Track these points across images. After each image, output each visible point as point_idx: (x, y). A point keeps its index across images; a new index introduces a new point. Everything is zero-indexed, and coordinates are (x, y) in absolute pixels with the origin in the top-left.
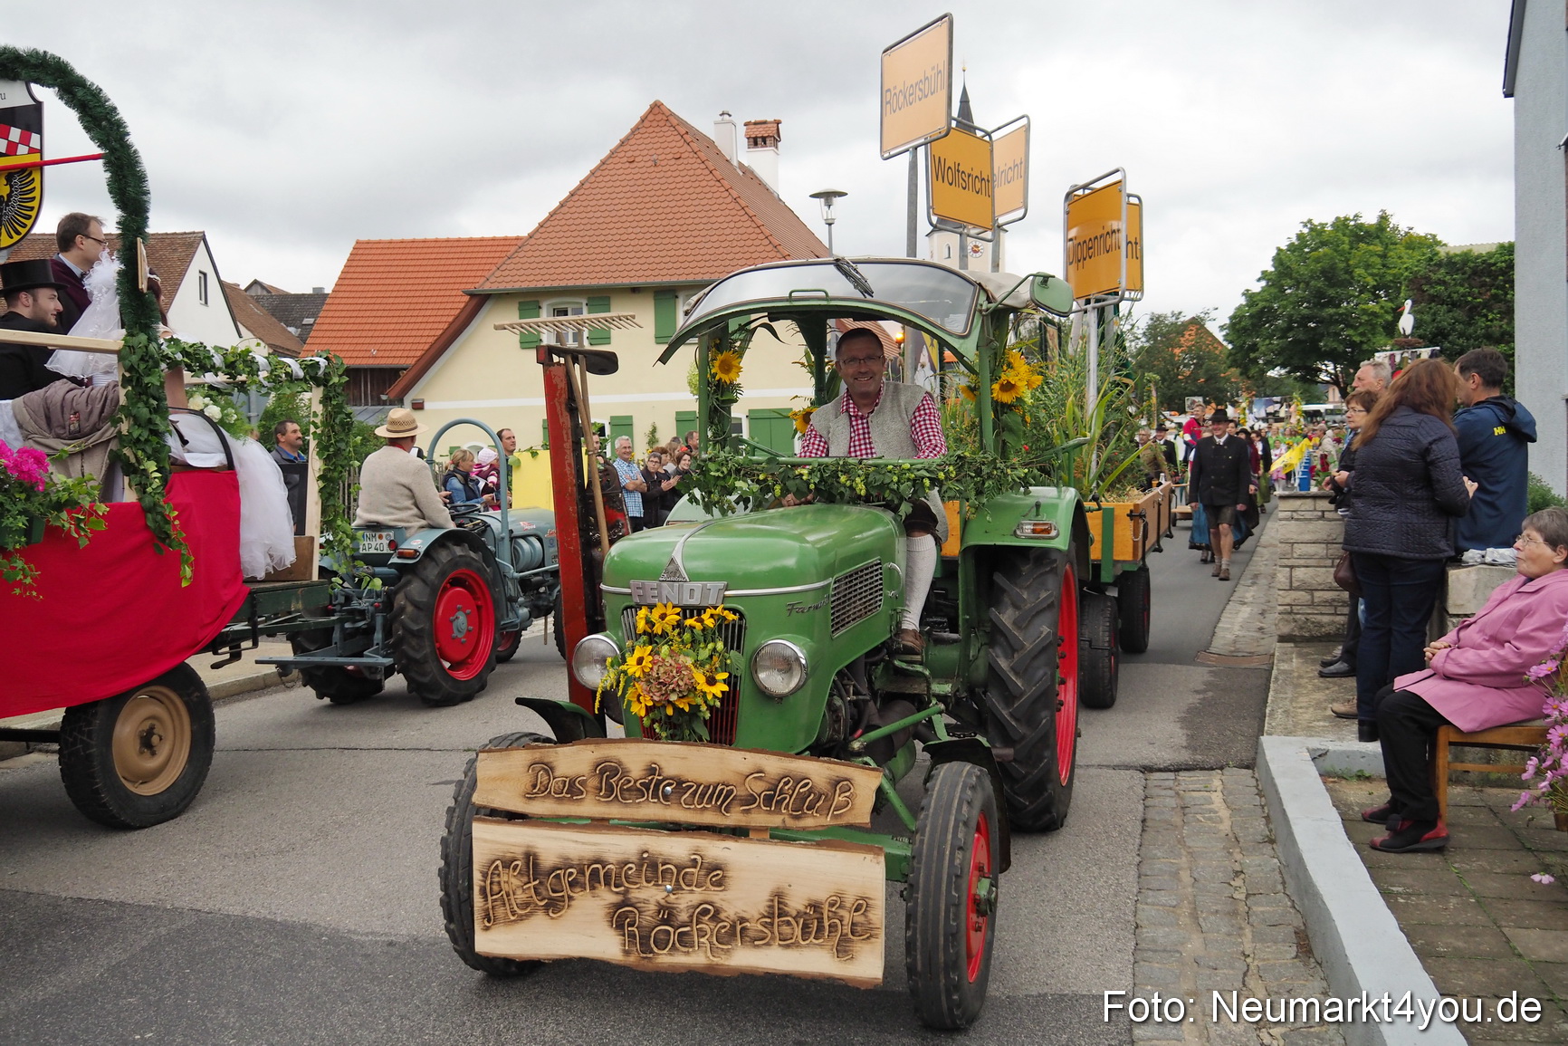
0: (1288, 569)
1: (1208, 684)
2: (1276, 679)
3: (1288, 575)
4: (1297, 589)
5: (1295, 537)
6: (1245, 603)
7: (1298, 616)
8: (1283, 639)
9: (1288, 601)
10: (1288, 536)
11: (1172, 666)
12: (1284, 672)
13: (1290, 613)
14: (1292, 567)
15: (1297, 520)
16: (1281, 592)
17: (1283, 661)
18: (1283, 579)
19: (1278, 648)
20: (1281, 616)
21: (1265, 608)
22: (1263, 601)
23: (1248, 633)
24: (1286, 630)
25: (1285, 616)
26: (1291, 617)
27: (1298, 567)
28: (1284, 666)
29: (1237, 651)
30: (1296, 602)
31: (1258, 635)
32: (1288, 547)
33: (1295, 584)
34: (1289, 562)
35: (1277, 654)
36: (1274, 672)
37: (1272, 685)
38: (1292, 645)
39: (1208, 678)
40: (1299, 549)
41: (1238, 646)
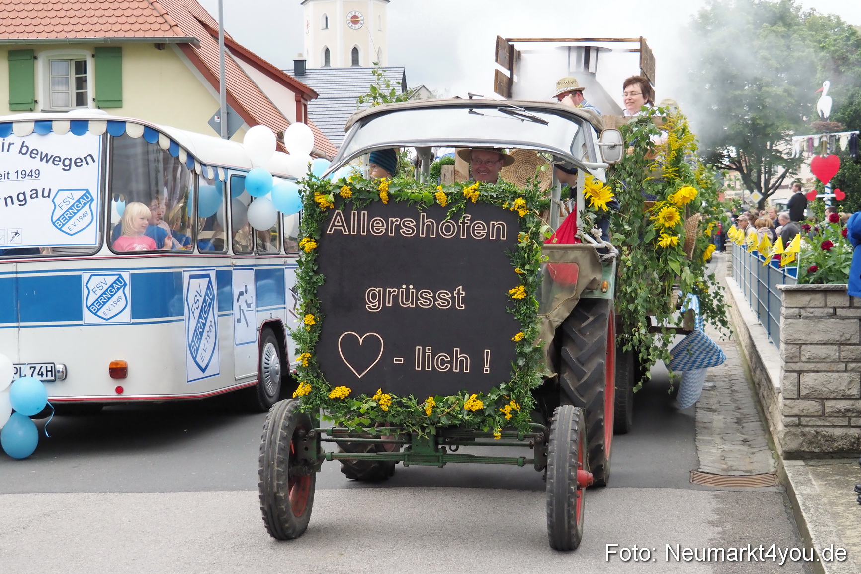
0: (796, 375)
1: (717, 511)
2: (805, 505)
3: (796, 381)
4: (806, 397)
5: (803, 337)
6: (715, 411)
7: (807, 429)
8: (790, 455)
9: (796, 411)
10: (796, 336)
11: (669, 490)
12: (808, 497)
13: (799, 425)
14: (800, 372)
15: (806, 317)
16: (788, 402)
17: (802, 484)
18: (790, 387)
19: (792, 469)
20: (788, 429)
21: (738, 415)
22: (733, 406)
23: (733, 447)
24: (793, 445)
25: (793, 430)
26: (800, 430)
27: (808, 372)
28: (807, 490)
29: (730, 469)
30: (805, 413)
31: (745, 448)
32: (795, 349)
33: (804, 392)
34: (796, 367)
35: (790, 475)
36: (799, 498)
37: (804, 514)
38: (801, 462)
39: (714, 504)
40: (808, 352)
41: (730, 463)
